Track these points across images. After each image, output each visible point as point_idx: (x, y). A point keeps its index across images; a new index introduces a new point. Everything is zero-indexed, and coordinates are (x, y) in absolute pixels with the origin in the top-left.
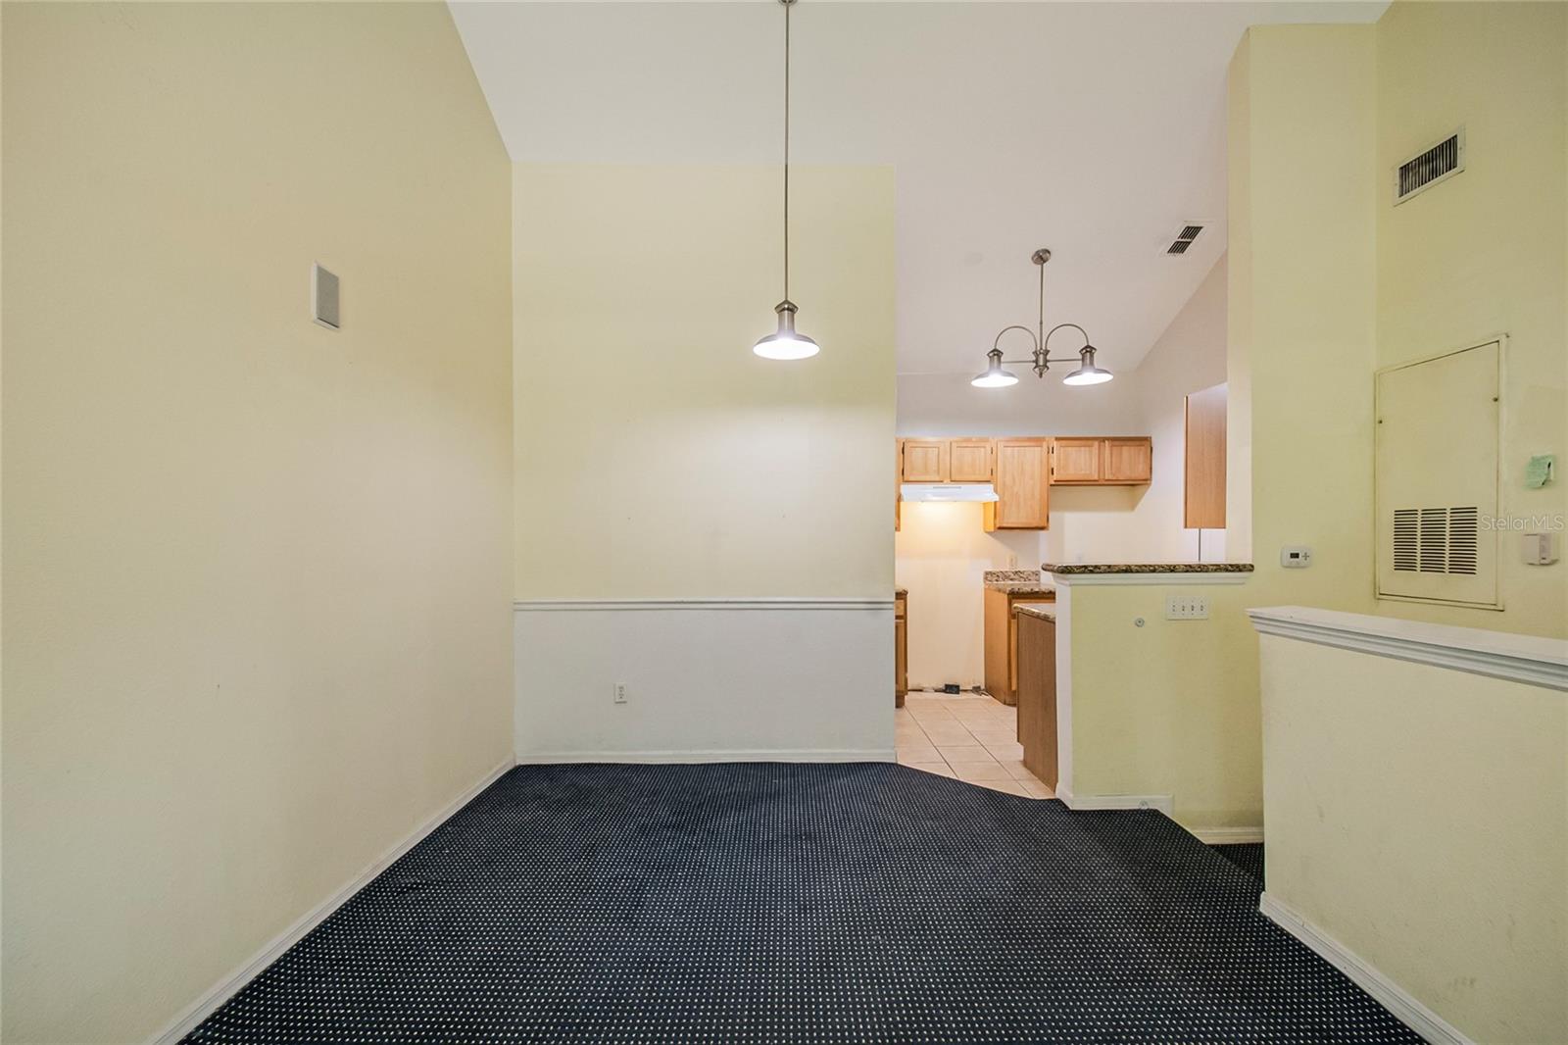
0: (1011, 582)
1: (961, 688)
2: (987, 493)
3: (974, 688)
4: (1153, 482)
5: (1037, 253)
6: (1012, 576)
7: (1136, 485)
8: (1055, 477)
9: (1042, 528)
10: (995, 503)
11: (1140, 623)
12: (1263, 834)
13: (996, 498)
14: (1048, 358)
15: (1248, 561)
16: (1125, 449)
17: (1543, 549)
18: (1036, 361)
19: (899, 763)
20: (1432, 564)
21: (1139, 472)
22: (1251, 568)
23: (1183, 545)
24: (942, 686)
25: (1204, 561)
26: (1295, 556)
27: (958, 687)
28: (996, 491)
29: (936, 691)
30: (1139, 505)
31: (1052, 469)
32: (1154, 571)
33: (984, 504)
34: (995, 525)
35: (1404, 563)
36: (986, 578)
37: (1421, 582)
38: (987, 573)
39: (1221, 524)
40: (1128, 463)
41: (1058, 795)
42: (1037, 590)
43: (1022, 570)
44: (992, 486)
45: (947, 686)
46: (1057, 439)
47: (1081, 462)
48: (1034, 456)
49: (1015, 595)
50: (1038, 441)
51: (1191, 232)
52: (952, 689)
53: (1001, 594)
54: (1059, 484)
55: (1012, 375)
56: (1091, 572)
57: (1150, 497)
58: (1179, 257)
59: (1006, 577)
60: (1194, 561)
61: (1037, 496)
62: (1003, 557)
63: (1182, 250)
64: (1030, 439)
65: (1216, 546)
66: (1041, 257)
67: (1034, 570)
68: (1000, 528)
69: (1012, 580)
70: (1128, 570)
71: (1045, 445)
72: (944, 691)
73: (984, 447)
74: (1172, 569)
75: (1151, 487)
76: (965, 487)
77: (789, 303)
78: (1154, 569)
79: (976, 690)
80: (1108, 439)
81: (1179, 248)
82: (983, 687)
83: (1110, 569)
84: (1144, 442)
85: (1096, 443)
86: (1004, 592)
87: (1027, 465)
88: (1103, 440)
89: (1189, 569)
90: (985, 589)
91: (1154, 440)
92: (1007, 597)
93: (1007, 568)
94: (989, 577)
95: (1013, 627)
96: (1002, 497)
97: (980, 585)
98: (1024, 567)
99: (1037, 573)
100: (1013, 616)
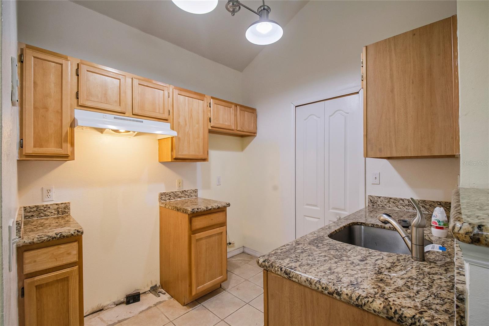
0: (179, 199)
1: (141, 293)
3: (152, 288)
4: (257, 135)
6: (180, 195)
8: (212, 125)
9: (204, 160)
10: (172, 138)
13: (175, 133)
16: (246, 114)
24: (122, 298)
28: (172, 128)
29: (117, 305)
31: (210, 119)
33: (161, 138)
34: (172, 156)
36: (161, 198)
38: (162, 194)
40: (247, 121)
42: (210, 208)
43: (186, 189)
44: (170, 124)
45: (128, 297)
46: (212, 98)
47: (225, 117)
48: (198, 105)
49: (194, 214)
50: (200, 95)
52: (133, 298)
53: (184, 215)
54: (214, 130)
59: (176, 195)
61: (201, 136)
62: (174, 181)
64: (196, 93)
67: (194, 189)
68: (176, 159)
69: (180, 197)
71: (206, 100)
73: (163, 90)
76: (146, 122)
79: (154, 289)
80: (241, 106)
84: (254, 112)
85: (233, 106)
86: (184, 211)
87: (195, 113)
88: (236, 105)
91: (258, 110)
92: (187, 216)
93: (176, 189)
94: (164, 197)
95: (193, 242)
96: (178, 134)
97: (156, 205)
98: (187, 187)
99: (196, 191)
100: (193, 232)
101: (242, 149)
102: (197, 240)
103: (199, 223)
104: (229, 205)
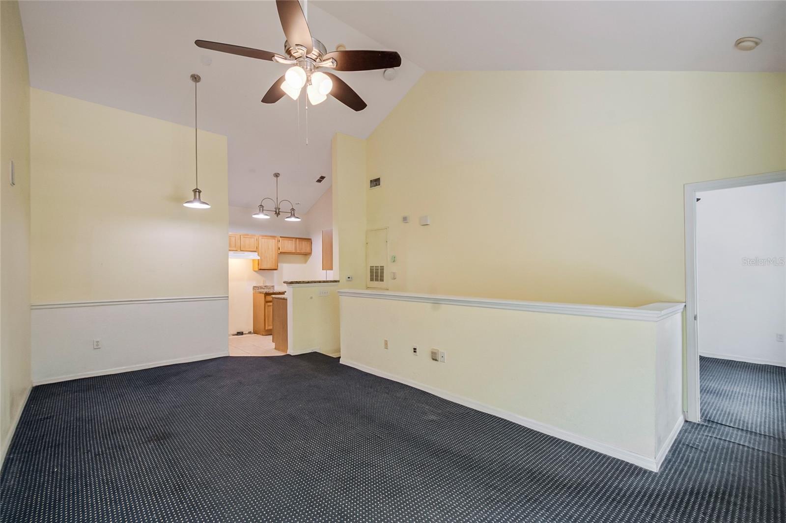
2: (255, 256)
4: (312, 254)
5: (275, 174)
6: (264, 287)
7: (307, 254)
8: (280, 251)
9: (276, 270)
10: (258, 260)
11: (311, 298)
12: (340, 354)
13: (259, 258)
14: (280, 210)
15: (338, 280)
16: (303, 242)
17: (394, 275)
18: (276, 212)
19: (230, 355)
20: (377, 280)
21: (308, 251)
22: (339, 281)
23: (322, 275)
24: (236, 333)
25: (328, 280)
26: (349, 278)
27: (243, 332)
28: (258, 255)
29: (233, 335)
30: (308, 261)
31: (279, 248)
32: (315, 283)
33: (253, 260)
34: (258, 268)
35: (372, 280)
36: (254, 289)
37: (375, 284)
38: (254, 287)
39: (331, 269)
40: (304, 247)
41: (288, 353)
42: (278, 292)
44: (257, 253)
45: (238, 333)
46: (281, 237)
47: (289, 246)
48: (272, 243)
49: (267, 294)
50: (274, 237)
51: (322, 178)
52: (240, 333)
53: (261, 294)
54: (281, 253)
55: (267, 215)
56: (298, 283)
57: (311, 259)
58: (319, 184)
59: (261, 288)
60: (325, 280)
61: (274, 258)
62: (261, 281)
63: (320, 182)
64: (271, 236)
65: (331, 275)
66: (277, 175)
67: (272, 285)
68: (260, 269)
69: (264, 289)
70: (308, 282)
71: (276, 239)
72: (236, 335)
73: (254, 238)
74: (320, 282)
75: (311, 256)
76: (246, 253)
77: (198, 189)
78: (315, 282)
79: (250, 333)
80: (299, 238)
81: (319, 181)
82: (252, 331)
83: (304, 282)
84: (309, 240)
85: (294, 240)
86: (263, 293)
87: (270, 246)
88: (297, 238)
89: (324, 282)
90: (253, 293)
91: (312, 240)
92: (263, 295)
93: (261, 284)
94: (255, 288)
95: (266, 306)
96: (261, 258)
97: (251, 292)
98: (268, 284)
99: (273, 286)
100: (267, 302)
101: (306, 262)
102: (268, 306)
103: (269, 298)
104: (286, 292)
